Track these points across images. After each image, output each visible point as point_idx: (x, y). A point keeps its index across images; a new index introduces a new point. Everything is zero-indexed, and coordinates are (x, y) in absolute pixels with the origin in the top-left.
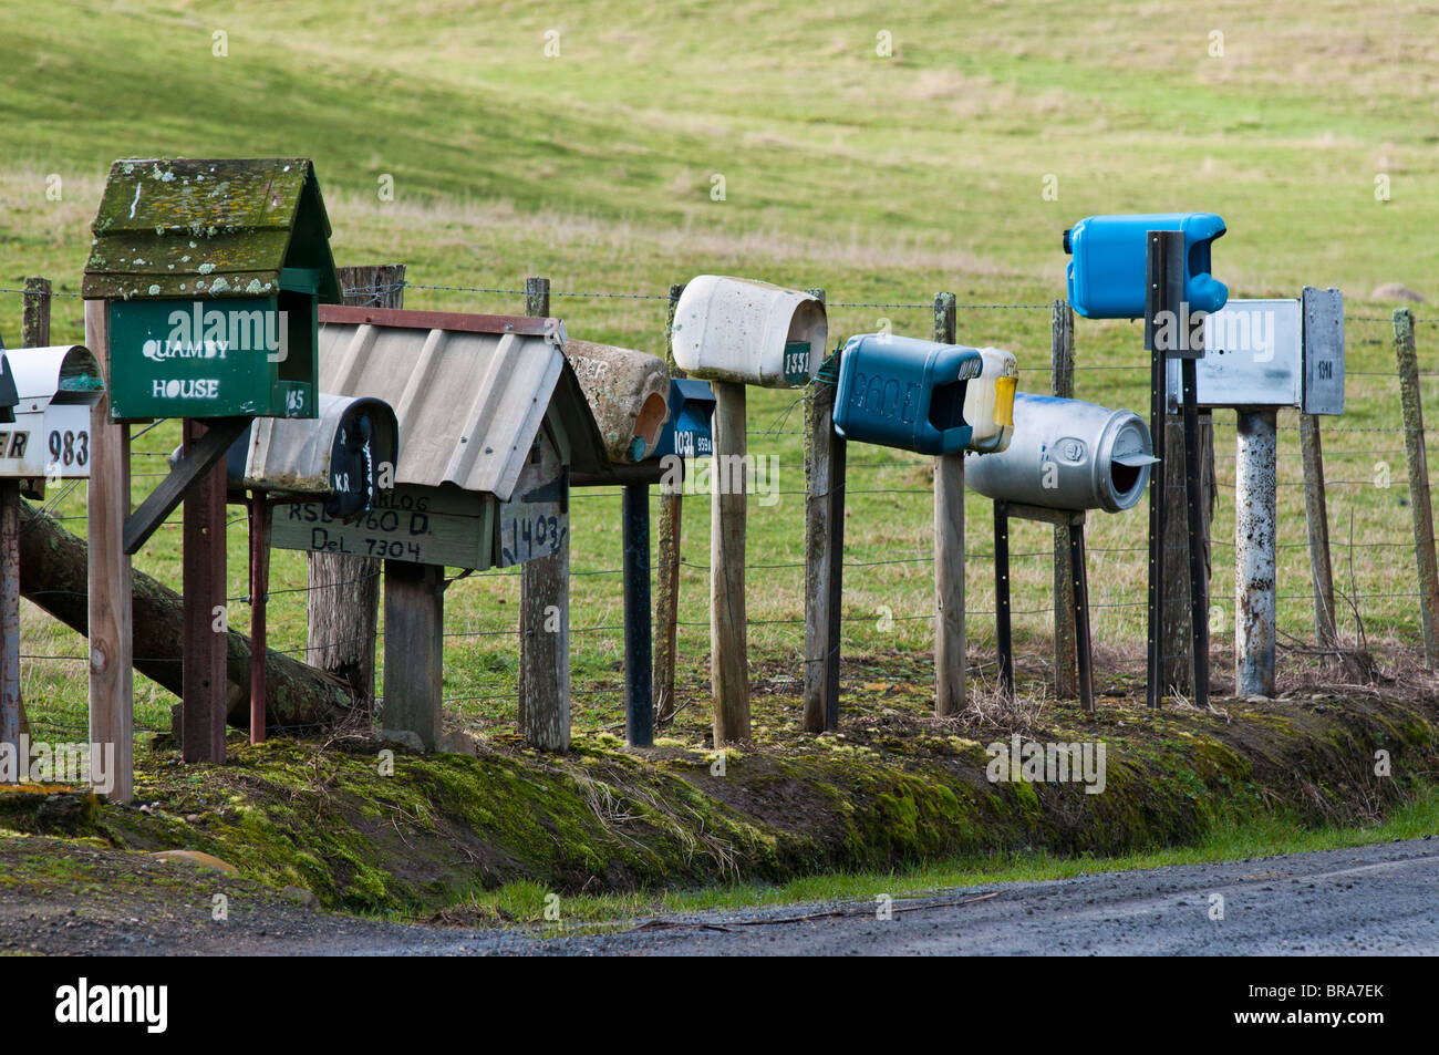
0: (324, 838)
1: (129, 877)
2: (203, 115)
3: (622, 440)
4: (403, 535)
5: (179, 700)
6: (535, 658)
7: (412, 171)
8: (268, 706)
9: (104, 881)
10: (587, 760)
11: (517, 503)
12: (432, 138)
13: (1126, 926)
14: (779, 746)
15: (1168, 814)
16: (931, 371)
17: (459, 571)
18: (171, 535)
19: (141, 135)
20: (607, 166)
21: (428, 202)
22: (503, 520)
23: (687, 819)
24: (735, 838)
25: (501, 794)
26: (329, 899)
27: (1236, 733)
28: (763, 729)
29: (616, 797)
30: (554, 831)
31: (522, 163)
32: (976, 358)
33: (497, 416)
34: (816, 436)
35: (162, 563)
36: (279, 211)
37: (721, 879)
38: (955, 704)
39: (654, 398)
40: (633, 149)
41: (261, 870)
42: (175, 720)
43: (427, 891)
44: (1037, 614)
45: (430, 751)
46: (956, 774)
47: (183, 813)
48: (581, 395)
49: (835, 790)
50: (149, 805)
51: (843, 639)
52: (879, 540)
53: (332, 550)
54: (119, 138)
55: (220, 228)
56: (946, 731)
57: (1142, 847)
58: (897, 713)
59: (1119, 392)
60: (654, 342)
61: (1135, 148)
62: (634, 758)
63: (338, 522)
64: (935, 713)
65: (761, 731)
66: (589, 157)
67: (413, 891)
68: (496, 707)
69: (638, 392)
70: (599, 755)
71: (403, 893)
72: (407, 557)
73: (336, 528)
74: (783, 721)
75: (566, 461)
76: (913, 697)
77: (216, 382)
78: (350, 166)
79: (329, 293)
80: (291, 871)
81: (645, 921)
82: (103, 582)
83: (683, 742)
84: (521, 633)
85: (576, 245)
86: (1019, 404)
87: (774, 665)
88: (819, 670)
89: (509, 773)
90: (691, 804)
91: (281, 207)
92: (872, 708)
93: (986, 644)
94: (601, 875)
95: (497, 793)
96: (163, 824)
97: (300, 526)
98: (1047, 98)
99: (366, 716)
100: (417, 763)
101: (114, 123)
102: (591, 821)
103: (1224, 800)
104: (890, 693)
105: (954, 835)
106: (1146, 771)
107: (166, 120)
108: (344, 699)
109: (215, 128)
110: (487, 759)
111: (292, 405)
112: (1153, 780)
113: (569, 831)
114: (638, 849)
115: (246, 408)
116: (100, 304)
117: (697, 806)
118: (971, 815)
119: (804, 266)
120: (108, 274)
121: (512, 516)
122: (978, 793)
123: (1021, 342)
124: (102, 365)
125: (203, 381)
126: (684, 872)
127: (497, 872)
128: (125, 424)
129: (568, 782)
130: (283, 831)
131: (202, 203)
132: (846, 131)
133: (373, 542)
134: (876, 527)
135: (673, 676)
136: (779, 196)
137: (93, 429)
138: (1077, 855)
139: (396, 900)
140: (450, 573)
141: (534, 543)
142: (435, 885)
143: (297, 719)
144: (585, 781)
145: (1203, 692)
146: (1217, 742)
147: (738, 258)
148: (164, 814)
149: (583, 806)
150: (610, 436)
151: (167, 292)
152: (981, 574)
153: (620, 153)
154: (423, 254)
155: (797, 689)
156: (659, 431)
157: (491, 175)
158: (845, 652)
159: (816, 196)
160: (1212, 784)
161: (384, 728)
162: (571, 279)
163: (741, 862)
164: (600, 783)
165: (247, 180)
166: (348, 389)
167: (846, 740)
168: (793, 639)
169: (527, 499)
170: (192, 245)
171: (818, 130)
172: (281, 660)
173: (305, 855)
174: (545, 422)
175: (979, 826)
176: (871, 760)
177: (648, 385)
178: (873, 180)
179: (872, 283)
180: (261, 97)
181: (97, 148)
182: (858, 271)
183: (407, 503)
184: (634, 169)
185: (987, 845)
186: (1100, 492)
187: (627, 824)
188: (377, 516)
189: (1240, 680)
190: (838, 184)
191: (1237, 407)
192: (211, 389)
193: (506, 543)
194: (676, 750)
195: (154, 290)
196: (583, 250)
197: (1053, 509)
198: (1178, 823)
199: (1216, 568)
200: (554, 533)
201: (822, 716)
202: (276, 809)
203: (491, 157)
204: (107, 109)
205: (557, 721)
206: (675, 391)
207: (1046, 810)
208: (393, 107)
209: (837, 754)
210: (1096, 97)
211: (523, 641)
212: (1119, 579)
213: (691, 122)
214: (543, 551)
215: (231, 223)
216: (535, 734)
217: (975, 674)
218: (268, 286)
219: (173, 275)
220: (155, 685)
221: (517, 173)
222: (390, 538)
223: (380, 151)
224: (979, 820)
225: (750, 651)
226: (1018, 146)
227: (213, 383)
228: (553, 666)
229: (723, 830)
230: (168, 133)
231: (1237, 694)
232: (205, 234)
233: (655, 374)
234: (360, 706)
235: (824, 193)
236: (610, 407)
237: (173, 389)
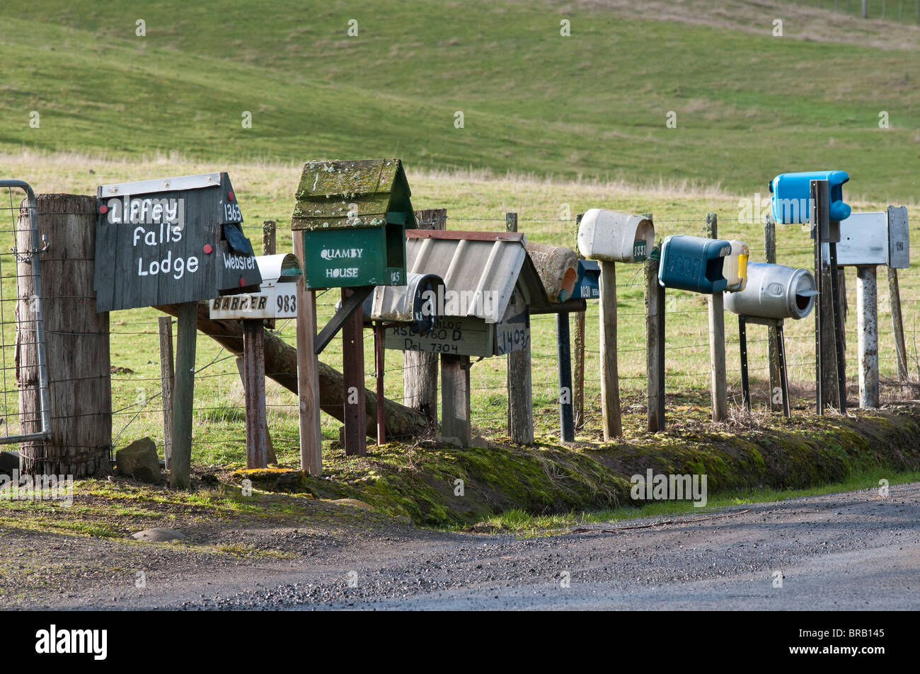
0: (415, 491)
1: (322, 513)
2: (340, 132)
3: (555, 291)
4: (449, 341)
5: (342, 425)
6: (516, 400)
7: (442, 156)
8: (386, 427)
9: (310, 515)
10: (542, 449)
11: (505, 323)
12: (452, 140)
13: (812, 526)
14: (637, 439)
15: (828, 467)
16: (706, 253)
17: (478, 358)
18: (337, 343)
19: (311, 143)
20: (537, 150)
21: (451, 171)
22: (498, 332)
23: (593, 477)
24: (616, 486)
25: (501, 467)
26: (419, 521)
27: (861, 426)
28: (628, 431)
29: (557, 467)
30: (527, 484)
31: (496, 150)
32: (728, 245)
33: (494, 282)
34: (650, 286)
35: (330, 356)
36: (386, 185)
37: (610, 506)
38: (722, 416)
39: (571, 270)
40: (550, 141)
41: (386, 507)
42: (342, 435)
43: (467, 516)
44: (761, 369)
45: (465, 447)
46: (723, 451)
47: (346, 481)
48: (534, 270)
49: (665, 460)
50: (330, 476)
51: (666, 385)
52: (681, 334)
53: (415, 350)
54: (300, 145)
55: (356, 194)
56: (718, 429)
57: (817, 484)
58: (693, 421)
59: (795, 257)
60: (565, 238)
61: (795, 134)
62: (566, 447)
63: (417, 336)
64: (712, 421)
65: (627, 433)
66: (528, 146)
67: (460, 516)
68: (496, 423)
69: (562, 267)
70: (547, 446)
71: (455, 517)
72: (452, 352)
73: (416, 338)
74: (637, 427)
75: (528, 302)
76: (701, 413)
77: (357, 269)
78: (412, 155)
79: (411, 224)
80: (400, 507)
81: (575, 529)
82: (304, 369)
83: (589, 438)
84: (508, 387)
85: (525, 192)
86: (749, 268)
87: (631, 399)
88: (655, 400)
89: (504, 457)
90: (594, 469)
91: (386, 184)
92: (681, 419)
93: (736, 385)
94: (551, 506)
95: (499, 466)
96: (337, 486)
97: (399, 338)
98: (752, 111)
99: (433, 430)
100: (460, 453)
101: (298, 138)
102: (545, 479)
103: (856, 460)
104: (689, 412)
105: (724, 480)
106: (817, 446)
107: (322, 135)
108: (422, 422)
109: (346, 138)
110: (493, 450)
111: (394, 279)
112: (821, 451)
113: (535, 484)
114: (567, 492)
115: (371, 282)
116: (300, 232)
117: (597, 470)
118: (732, 471)
119: (637, 199)
120: (303, 218)
121: (502, 331)
122: (735, 460)
123: (746, 233)
124: (302, 263)
125: (350, 269)
126: (592, 503)
127: (501, 506)
128: (313, 291)
129: (533, 460)
130: (395, 488)
131: (348, 182)
132: (654, 129)
133: (435, 345)
134: (678, 328)
135: (582, 406)
136: (621, 162)
137: (298, 294)
138: (784, 489)
139: (452, 521)
140: (473, 359)
141: (514, 343)
142: (470, 512)
143: (400, 432)
144: (542, 459)
145: (844, 405)
146: (851, 431)
147: (605, 195)
148: (337, 481)
149: (541, 472)
150: (549, 289)
151: (332, 226)
152: (733, 350)
153: (543, 144)
154: (451, 198)
155: (643, 411)
156: (573, 286)
157: (481, 156)
158: (667, 391)
159: (640, 163)
160: (850, 452)
161: (442, 435)
162: (523, 208)
163: (619, 497)
164: (549, 460)
165: (369, 170)
166: (420, 271)
167: (669, 435)
168: (642, 385)
169: (509, 322)
170: (343, 203)
171: (639, 129)
172: (391, 404)
173: (406, 499)
174: (517, 284)
175: (736, 476)
176: (682, 445)
177: (567, 264)
178: (668, 153)
179: (671, 206)
180: (368, 122)
181: (290, 150)
182: (664, 200)
183: (451, 325)
184: (550, 151)
185: (740, 485)
186: (790, 309)
187: (563, 480)
188: (436, 331)
189: (862, 399)
190: (650, 156)
191: (856, 265)
192: (354, 272)
193: (500, 344)
194: (586, 443)
195: (326, 225)
196: (529, 194)
197: (768, 318)
198: (834, 472)
199: (847, 344)
200: (523, 338)
201: (657, 423)
202: (391, 477)
203: (480, 148)
204: (293, 131)
205: (527, 430)
206: (581, 266)
207: (769, 467)
208: (432, 125)
209: (665, 443)
210: (776, 110)
211: (509, 391)
212: (799, 351)
213: (578, 128)
214: (518, 347)
215: (362, 191)
216: (516, 436)
217: (731, 401)
218: (381, 221)
219: (334, 218)
220: (331, 417)
221: (493, 155)
222: (443, 343)
223: (426, 147)
224: (736, 473)
225: (620, 392)
226: (737, 135)
227: (355, 270)
228: (524, 403)
229: (610, 481)
230: (323, 141)
231: (861, 407)
232: (350, 197)
233: (571, 258)
234: (430, 425)
235: (643, 160)
236: (549, 275)
237: (336, 273)
